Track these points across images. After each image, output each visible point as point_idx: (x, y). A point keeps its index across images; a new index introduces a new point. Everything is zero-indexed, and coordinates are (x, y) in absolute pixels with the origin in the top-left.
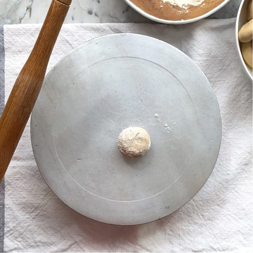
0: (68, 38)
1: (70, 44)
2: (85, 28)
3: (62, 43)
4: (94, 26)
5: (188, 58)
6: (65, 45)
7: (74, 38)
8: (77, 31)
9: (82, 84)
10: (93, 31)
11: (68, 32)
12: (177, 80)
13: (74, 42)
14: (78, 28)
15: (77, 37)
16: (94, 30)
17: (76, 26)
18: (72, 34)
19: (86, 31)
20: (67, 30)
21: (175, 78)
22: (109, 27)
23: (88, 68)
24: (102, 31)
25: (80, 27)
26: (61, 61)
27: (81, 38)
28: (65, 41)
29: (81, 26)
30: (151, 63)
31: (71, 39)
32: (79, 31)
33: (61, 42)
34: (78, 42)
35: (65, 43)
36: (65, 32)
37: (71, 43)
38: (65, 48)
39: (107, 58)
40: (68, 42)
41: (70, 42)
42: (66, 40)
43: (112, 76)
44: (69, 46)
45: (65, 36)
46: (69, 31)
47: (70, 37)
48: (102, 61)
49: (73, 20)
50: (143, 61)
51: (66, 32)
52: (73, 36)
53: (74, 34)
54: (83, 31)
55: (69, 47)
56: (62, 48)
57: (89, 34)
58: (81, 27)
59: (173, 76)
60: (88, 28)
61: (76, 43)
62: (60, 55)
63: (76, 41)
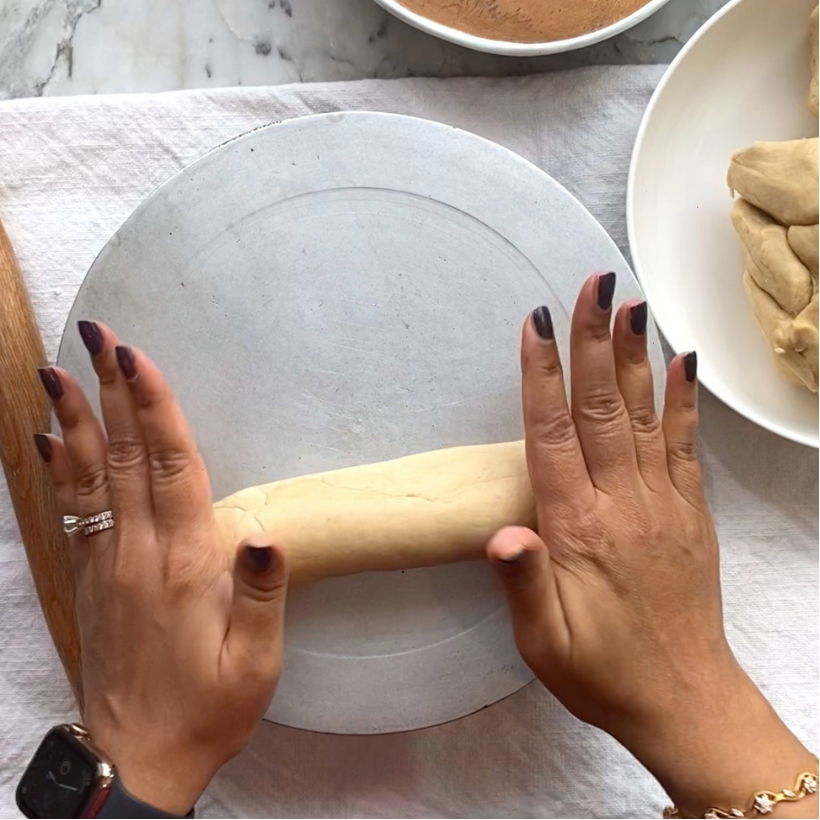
0: (167, 140)
1: (176, 158)
2: (223, 105)
3: (148, 156)
4: (251, 94)
5: (549, 182)
6: (158, 160)
7: (189, 139)
8: (195, 115)
9: (212, 284)
10: (248, 113)
11: (168, 119)
12: (517, 254)
13: (188, 149)
14: (200, 102)
15: (198, 134)
16: (253, 108)
17: (193, 98)
18: (180, 122)
19: (226, 114)
20: (163, 112)
21: (511, 249)
22: (300, 95)
23: (227, 230)
24: (278, 112)
25: (205, 99)
26: (140, 214)
27: (211, 135)
28: (159, 149)
29: (210, 98)
30: (431, 204)
31: (176, 140)
32: (203, 114)
33: (146, 153)
34: (200, 148)
35: (157, 154)
36: (157, 118)
37: (179, 155)
38: (161, 170)
39: (289, 196)
40: (167, 150)
41: (175, 150)
42: (161, 145)
43: (307, 252)
44: (172, 163)
45: (157, 133)
46: (169, 117)
47: (175, 133)
48: (273, 205)
49: (210, 76)
50: (405, 198)
51: (161, 117)
52: (183, 129)
53: (188, 124)
54: (215, 113)
55: (173, 168)
56: (150, 170)
57: (237, 123)
58: (210, 102)
59: (503, 243)
60: (233, 102)
61: (193, 152)
62: (143, 194)
63: (193, 146)
